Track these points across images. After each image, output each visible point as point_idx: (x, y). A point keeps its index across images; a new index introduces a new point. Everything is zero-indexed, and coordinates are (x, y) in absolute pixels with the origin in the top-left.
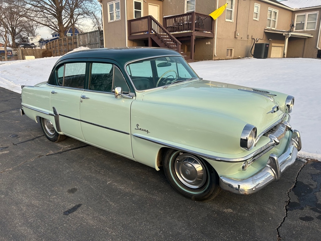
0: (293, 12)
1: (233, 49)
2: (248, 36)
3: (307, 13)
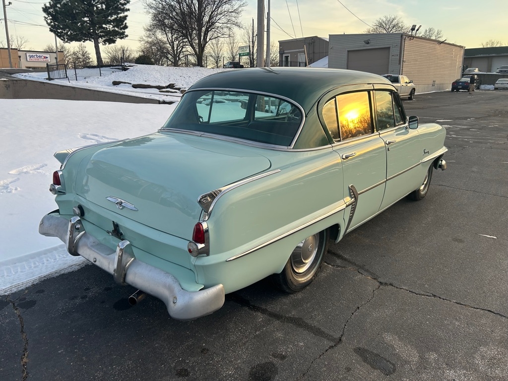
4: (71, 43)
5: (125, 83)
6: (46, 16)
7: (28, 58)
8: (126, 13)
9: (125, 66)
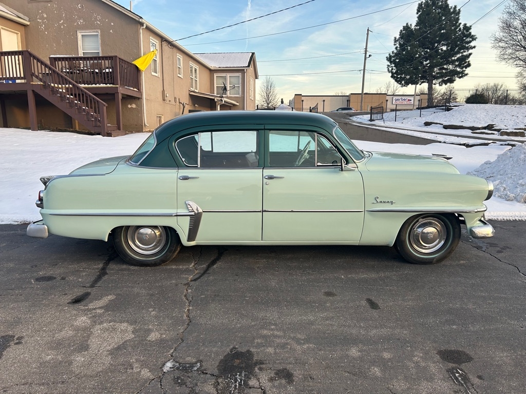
0: (212, 71)
1: (163, 117)
2: (175, 98)
3: (227, 74)
4: (408, 86)
5: (437, 123)
6: (389, 64)
7: (394, 101)
8: (470, 51)
9: (450, 106)
